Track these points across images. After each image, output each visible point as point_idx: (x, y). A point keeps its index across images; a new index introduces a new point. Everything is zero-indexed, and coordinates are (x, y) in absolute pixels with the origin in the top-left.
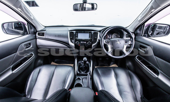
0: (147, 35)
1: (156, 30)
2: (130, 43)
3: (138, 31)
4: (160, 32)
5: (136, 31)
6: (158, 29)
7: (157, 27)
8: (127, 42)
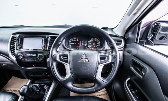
0: (145, 41)
1: (159, 33)
2: (110, 61)
3: (130, 35)
4: (165, 36)
5: (127, 35)
6: (161, 31)
7: (161, 28)
8: (105, 58)
